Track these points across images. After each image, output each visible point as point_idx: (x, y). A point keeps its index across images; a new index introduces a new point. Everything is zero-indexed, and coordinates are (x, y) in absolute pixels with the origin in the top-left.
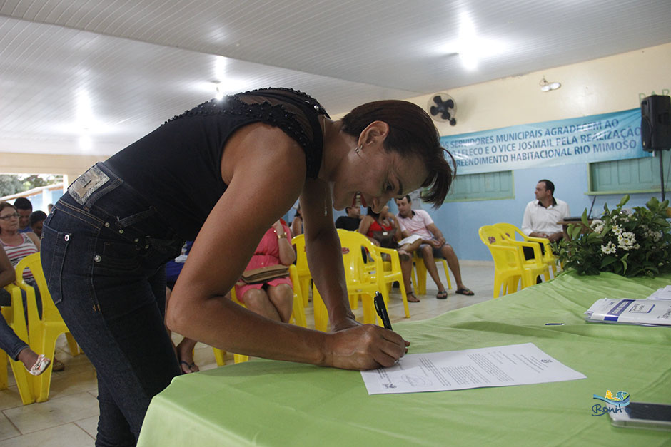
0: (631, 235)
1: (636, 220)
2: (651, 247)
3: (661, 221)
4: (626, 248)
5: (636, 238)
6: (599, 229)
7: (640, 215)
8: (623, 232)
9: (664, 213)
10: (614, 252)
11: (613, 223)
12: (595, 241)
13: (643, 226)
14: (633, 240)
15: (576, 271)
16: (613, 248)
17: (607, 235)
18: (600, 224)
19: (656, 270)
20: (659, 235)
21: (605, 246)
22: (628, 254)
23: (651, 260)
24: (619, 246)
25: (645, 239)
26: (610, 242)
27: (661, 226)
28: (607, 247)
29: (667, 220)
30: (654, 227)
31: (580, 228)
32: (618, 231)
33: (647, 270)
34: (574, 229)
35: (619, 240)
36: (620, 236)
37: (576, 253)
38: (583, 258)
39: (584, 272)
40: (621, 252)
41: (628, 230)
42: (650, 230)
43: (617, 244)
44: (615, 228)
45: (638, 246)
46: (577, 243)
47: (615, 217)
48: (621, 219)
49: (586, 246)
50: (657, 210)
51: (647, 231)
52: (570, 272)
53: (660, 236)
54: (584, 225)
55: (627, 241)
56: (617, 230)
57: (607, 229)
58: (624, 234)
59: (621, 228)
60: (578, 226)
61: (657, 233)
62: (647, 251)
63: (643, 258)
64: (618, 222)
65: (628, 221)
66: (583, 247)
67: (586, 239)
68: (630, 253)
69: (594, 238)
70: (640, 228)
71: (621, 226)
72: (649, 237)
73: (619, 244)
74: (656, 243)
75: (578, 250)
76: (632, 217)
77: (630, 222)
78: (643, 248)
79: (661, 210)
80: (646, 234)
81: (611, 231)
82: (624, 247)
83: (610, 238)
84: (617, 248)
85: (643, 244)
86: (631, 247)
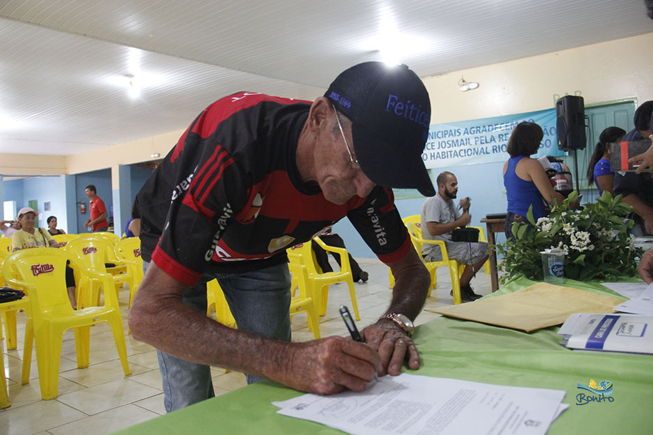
0: (586, 235)
1: (587, 217)
2: (605, 247)
3: (614, 219)
4: (580, 250)
5: (591, 237)
6: (546, 228)
7: (594, 212)
8: (576, 232)
9: (617, 209)
10: (567, 253)
11: (560, 221)
12: (543, 241)
13: (594, 224)
14: (588, 241)
15: (524, 275)
16: (565, 249)
17: (557, 234)
18: (546, 223)
19: (618, 271)
20: (613, 234)
21: (555, 247)
22: (582, 257)
23: (605, 261)
24: (571, 247)
25: (599, 239)
26: (561, 243)
27: (615, 224)
28: (558, 249)
30: (607, 225)
31: (526, 226)
32: (570, 231)
33: (606, 273)
34: (519, 227)
35: (572, 240)
36: (572, 236)
37: (523, 255)
38: (532, 260)
39: (532, 277)
40: (574, 253)
41: (581, 229)
43: (569, 244)
44: (566, 227)
45: (592, 247)
46: (524, 244)
47: (564, 214)
48: (571, 216)
49: (535, 247)
50: (609, 206)
51: (600, 230)
52: (515, 279)
54: (530, 223)
55: (581, 240)
56: (567, 228)
57: (556, 228)
58: (578, 233)
59: (573, 226)
60: (523, 225)
61: (611, 231)
62: (600, 252)
63: (599, 260)
64: (568, 220)
65: (578, 219)
66: (530, 247)
67: (533, 239)
68: (584, 255)
69: (541, 238)
70: (592, 226)
71: (573, 223)
72: (602, 236)
73: (571, 245)
74: (610, 242)
75: (524, 251)
76: (581, 214)
77: (582, 219)
78: (597, 249)
79: (613, 205)
80: (600, 234)
81: (561, 230)
82: (578, 248)
83: (560, 238)
84: (570, 249)
85: (597, 244)
86: (585, 248)
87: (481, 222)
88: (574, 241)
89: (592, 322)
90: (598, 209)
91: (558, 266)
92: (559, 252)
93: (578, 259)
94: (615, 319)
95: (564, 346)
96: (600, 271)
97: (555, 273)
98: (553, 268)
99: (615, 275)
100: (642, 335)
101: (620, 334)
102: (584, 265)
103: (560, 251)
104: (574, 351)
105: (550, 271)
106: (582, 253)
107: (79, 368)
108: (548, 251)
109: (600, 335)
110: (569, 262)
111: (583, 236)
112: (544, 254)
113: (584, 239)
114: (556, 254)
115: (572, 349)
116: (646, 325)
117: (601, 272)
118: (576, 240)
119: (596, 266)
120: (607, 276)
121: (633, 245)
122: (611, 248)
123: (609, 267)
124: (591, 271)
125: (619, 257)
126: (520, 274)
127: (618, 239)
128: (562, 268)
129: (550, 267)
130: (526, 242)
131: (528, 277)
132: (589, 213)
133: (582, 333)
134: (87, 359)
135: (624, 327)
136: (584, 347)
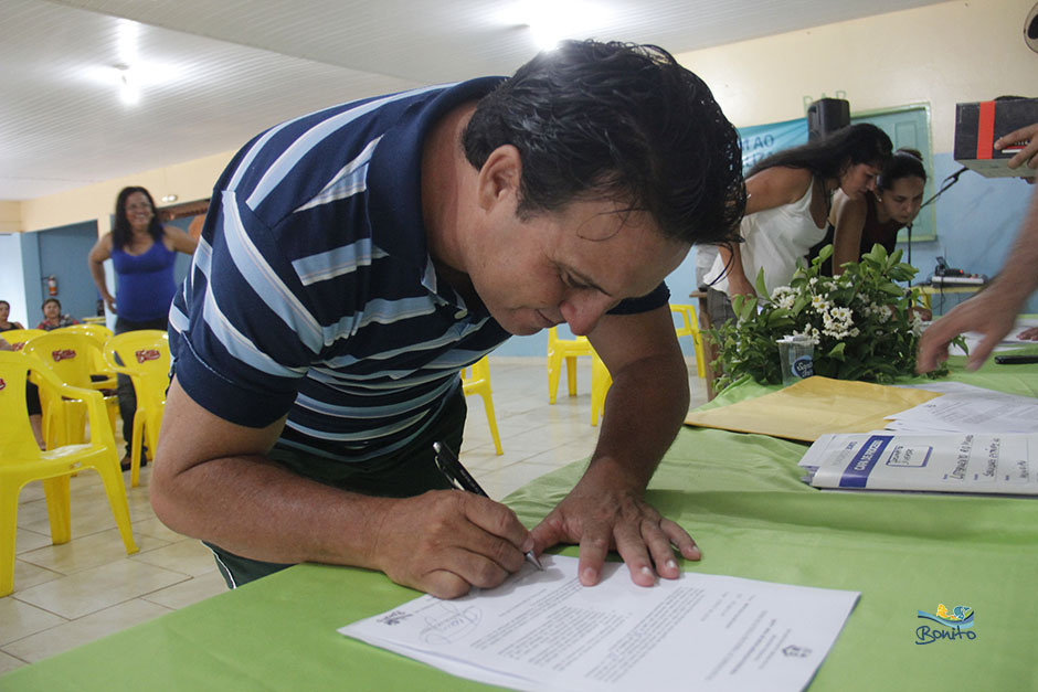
0: (846, 313)
1: (849, 284)
2: (875, 331)
3: (888, 288)
4: (838, 337)
5: (853, 317)
6: (786, 302)
7: (859, 278)
8: (831, 308)
9: (893, 272)
10: (817, 342)
11: (808, 292)
12: (781, 324)
13: (860, 296)
14: (850, 322)
15: (751, 378)
16: (814, 335)
17: (802, 312)
18: (786, 294)
19: (894, 368)
20: (888, 311)
21: (800, 332)
22: (841, 347)
23: (875, 354)
24: (824, 332)
25: (865, 319)
26: (808, 326)
27: (889, 296)
28: (804, 335)
29: (899, 284)
30: (878, 297)
32: (822, 307)
33: (877, 371)
34: (745, 303)
35: (825, 321)
36: (826, 314)
37: (751, 346)
38: (761, 351)
39: (765, 380)
40: (828, 342)
41: (839, 303)
42: (874, 304)
43: (821, 327)
44: (817, 301)
46: (751, 329)
47: (813, 281)
48: (824, 284)
49: (769, 333)
50: (883, 268)
51: (868, 305)
52: (739, 384)
53: (889, 313)
55: (838, 321)
56: (819, 303)
57: (801, 303)
58: (835, 309)
59: (827, 300)
61: (885, 308)
62: (869, 340)
63: (867, 352)
64: (820, 290)
65: (836, 288)
66: (762, 334)
67: (766, 321)
68: (844, 344)
69: (779, 319)
70: (856, 299)
71: (826, 295)
72: (872, 314)
73: (824, 329)
74: (884, 325)
75: (753, 340)
76: (840, 280)
77: (841, 289)
78: (864, 335)
79: (888, 267)
80: (868, 310)
81: (809, 306)
82: (834, 334)
83: (807, 318)
84: (822, 335)
85: (864, 327)
86: (845, 333)
87: (691, 296)
88: (828, 323)
89: (851, 445)
90: (864, 273)
91: (805, 362)
92: (805, 340)
93: (835, 350)
94: (886, 440)
95: (808, 483)
96: (869, 368)
97: (800, 373)
98: (797, 365)
99: (891, 375)
100: (924, 465)
101: (892, 463)
102: (843, 359)
103: (807, 339)
104: (822, 491)
105: (793, 368)
106: (840, 341)
107: (54, 545)
108: (788, 339)
109: (862, 465)
110: (820, 355)
111: (842, 315)
112: (783, 344)
113: (843, 319)
114: (801, 343)
115: (820, 488)
116: (931, 448)
117: (869, 371)
118: (830, 321)
119: (863, 361)
120: (877, 376)
121: (918, 329)
122: (885, 332)
123: (882, 362)
124: (854, 369)
125: (896, 347)
126: (746, 375)
127: (894, 319)
128: (810, 365)
129: (793, 364)
130: (755, 326)
131: (758, 380)
132: (851, 279)
133: (835, 464)
134: (67, 528)
135: (898, 452)
136: (837, 485)
